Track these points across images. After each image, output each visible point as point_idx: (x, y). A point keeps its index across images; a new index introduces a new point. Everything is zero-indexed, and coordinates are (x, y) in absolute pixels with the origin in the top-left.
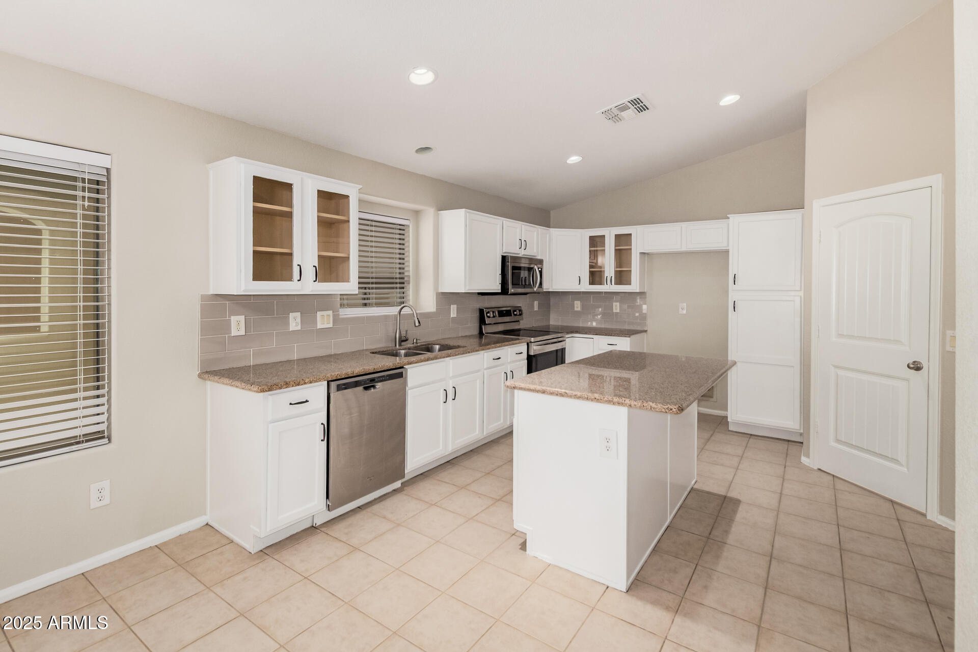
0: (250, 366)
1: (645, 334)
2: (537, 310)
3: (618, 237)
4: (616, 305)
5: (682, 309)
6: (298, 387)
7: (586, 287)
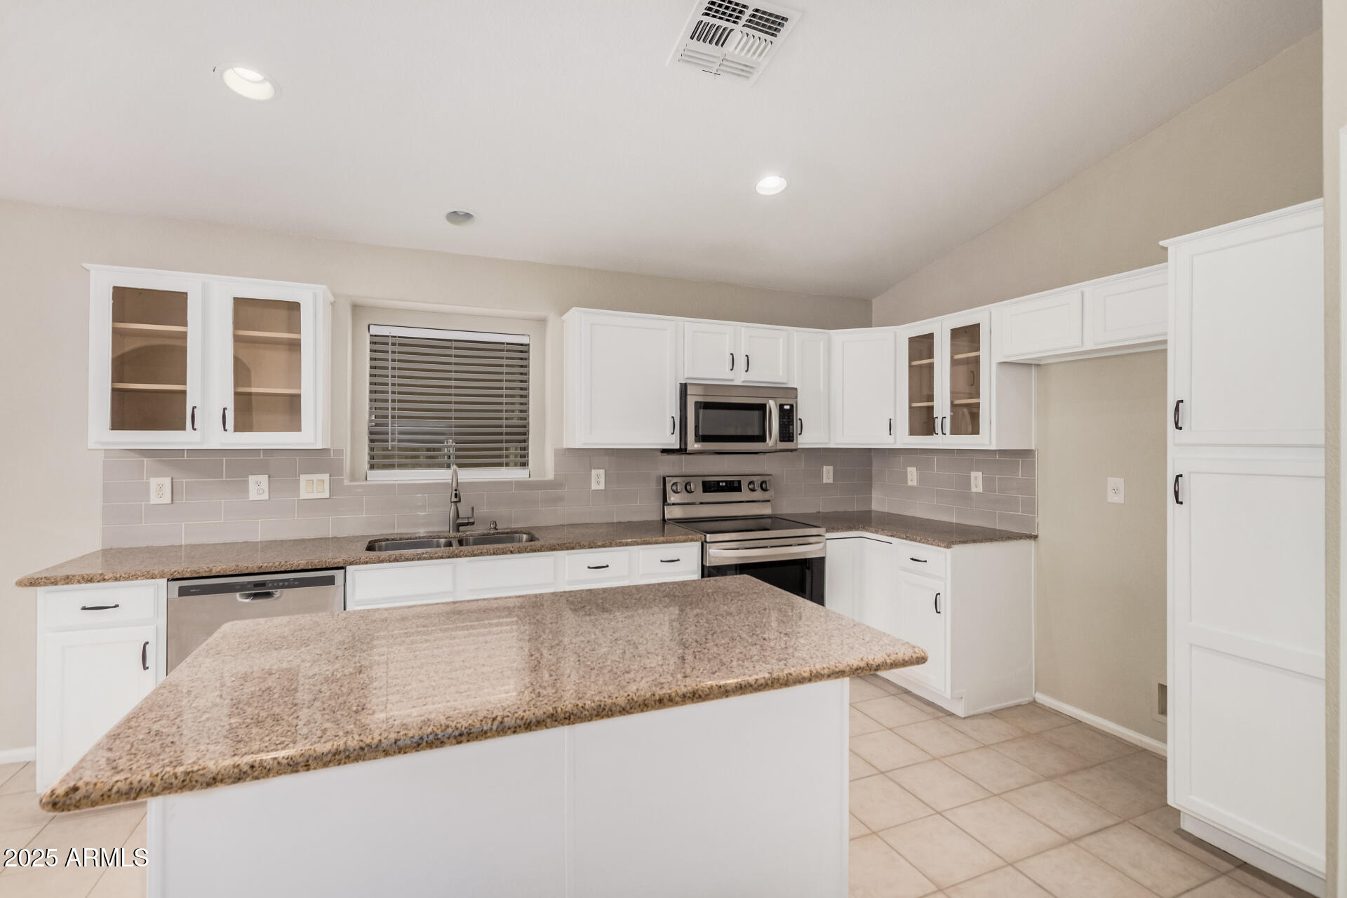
0: (181, 546)
1: (1032, 542)
2: (831, 481)
3: (956, 333)
4: (976, 478)
5: (1115, 491)
6: (89, 585)
7: (904, 439)
